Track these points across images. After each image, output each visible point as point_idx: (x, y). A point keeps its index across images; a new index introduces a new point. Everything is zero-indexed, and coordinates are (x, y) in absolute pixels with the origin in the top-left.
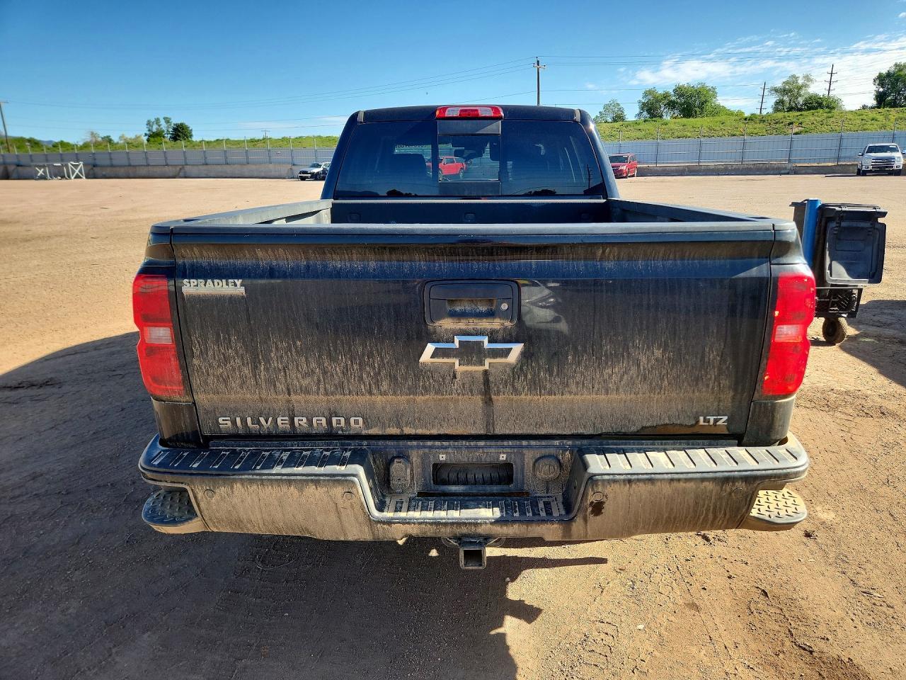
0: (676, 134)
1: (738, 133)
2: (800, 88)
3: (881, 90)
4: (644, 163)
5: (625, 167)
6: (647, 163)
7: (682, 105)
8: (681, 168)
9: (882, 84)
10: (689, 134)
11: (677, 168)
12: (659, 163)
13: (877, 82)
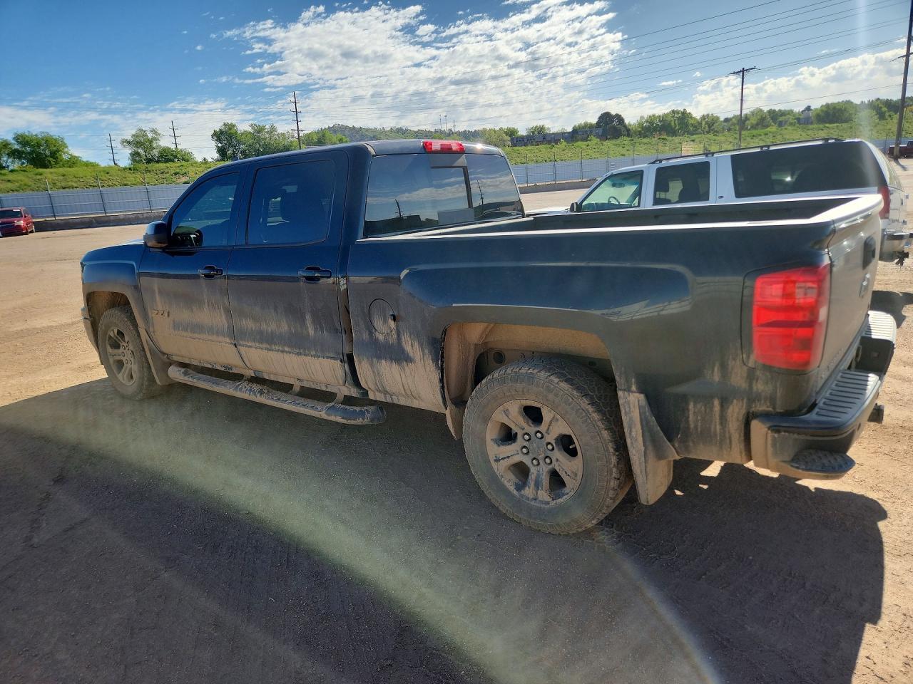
0: (59, 184)
1: (129, 183)
2: (151, 142)
3: (220, 145)
4: (38, 217)
5: (22, 222)
6: (43, 217)
7: (30, 153)
8: (88, 220)
9: (219, 140)
10: (75, 185)
11: (83, 220)
12: (58, 216)
13: (215, 138)
